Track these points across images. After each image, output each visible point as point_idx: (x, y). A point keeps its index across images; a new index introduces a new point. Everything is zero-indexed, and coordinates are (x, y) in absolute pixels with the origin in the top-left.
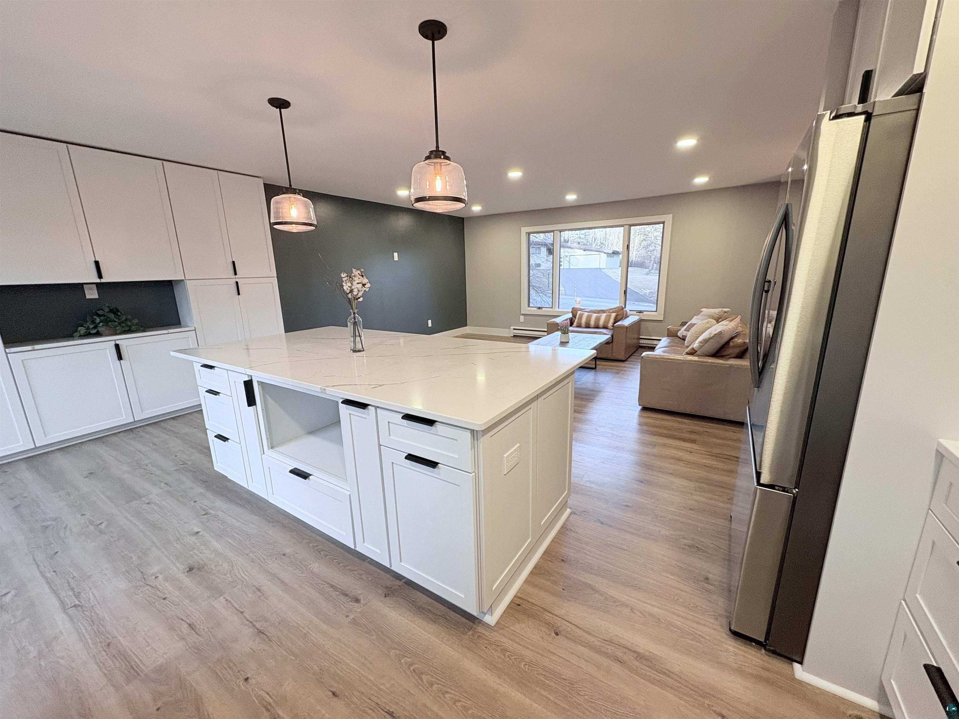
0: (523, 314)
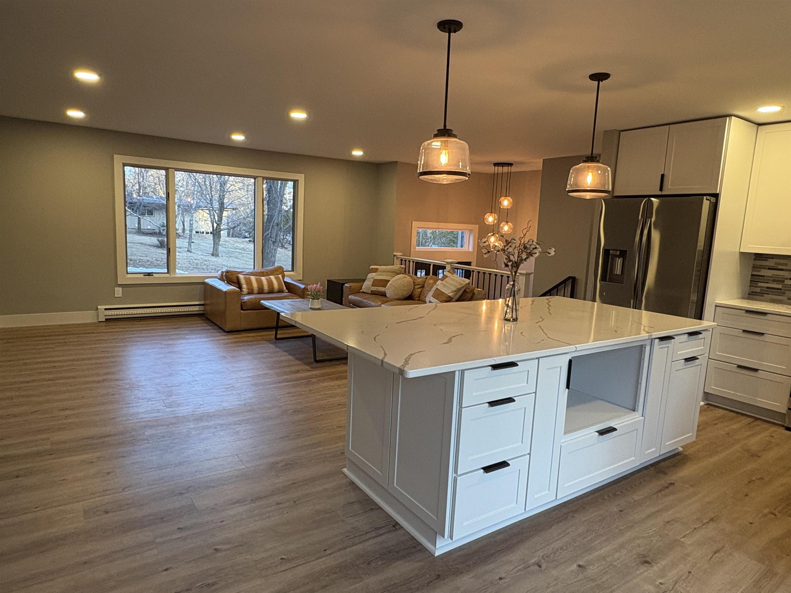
0: (120, 286)
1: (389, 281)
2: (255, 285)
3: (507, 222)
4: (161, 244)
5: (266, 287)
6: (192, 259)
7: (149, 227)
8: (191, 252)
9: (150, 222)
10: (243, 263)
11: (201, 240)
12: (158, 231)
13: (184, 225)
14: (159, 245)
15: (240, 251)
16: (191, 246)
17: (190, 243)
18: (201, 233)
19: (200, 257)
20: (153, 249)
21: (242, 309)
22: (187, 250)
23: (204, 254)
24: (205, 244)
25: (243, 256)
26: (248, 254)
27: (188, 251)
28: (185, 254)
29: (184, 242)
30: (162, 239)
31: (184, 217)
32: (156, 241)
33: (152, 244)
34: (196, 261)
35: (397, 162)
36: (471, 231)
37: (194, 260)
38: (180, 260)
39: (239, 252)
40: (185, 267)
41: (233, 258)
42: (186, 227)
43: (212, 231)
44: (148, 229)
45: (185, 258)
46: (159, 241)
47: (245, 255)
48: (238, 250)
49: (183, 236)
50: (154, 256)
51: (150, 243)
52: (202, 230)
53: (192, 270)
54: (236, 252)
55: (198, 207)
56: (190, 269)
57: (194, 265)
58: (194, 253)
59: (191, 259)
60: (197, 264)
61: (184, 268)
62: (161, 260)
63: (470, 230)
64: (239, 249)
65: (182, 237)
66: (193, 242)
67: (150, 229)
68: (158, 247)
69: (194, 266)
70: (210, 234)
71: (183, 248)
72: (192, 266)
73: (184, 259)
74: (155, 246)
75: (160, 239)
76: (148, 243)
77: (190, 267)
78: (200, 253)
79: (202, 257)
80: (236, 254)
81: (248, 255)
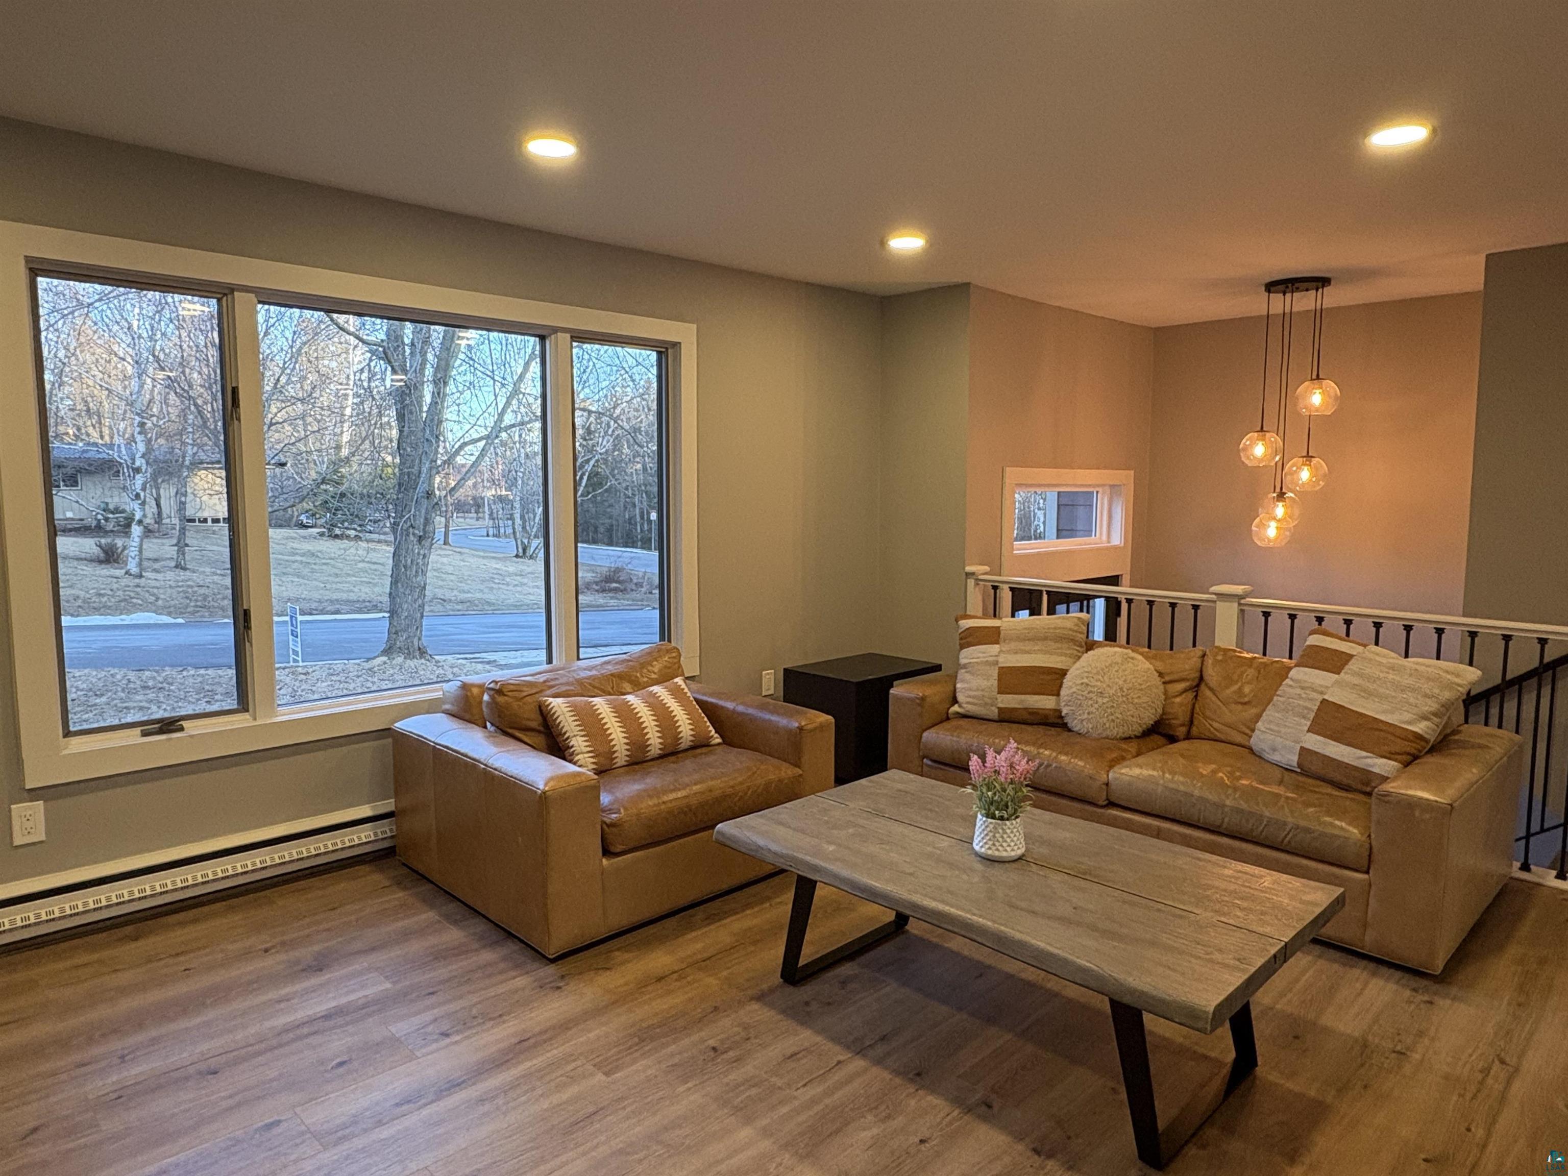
1: (1063, 673)
2: (617, 735)
3: (1308, 457)
4: (105, 552)
5: (654, 740)
6: (192, 587)
7: (69, 515)
8: (185, 569)
9: (77, 502)
10: (317, 588)
11: (205, 538)
12: (94, 523)
13: (158, 505)
14: (102, 555)
15: (304, 559)
16: (184, 554)
17: (181, 546)
18: (200, 521)
19: (209, 580)
20: (88, 569)
21: (607, 852)
22: (173, 564)
23: (219, 572)
24: (215, 548)
25: (313, 571)
26: (324, 564)
27: (176, 567)
28: (170, 575)
29: (163, 544)
30: (109, 540)
31: (158, 489)
32: (95, 547)
33: (83, 555)
34: (202, 591)
35: (968, 284)
36: (1114, 489)
37: (196, 589)
38: (161, 591)
39: (301, 562)
40: (175, 606)
41: (291, 578)
42: (165, 510)
43: (226, 516)
44: (67, 519)
45: (173, 584)
46: (100, 546)
47: (316, 567)
48: (298, 558)
49: (159, 531)
50: (91, 585)
51: (78, 553)
52: (205, 514)
53: (193, 613)
54: (294, 562)
55: (197, 464)
56: (189, 610)
57: (196, 601)
58: (194, 572)
59: (189, 586)
60: (205, 597)
61: (172, 609)
62: (110, 593)
63: (1112, 486)
64: (303, 555)
65: (157, 535)
66: (187, 545)
67: (72, 519)
68: (101, 562)
69: (199, 604)
70: (222, 524)
71: (163, 560)
72: (192, 604)
73: (170, 587)
74: (92, 561)
75: (103, 541)
76: (71, 554)
77: (187, 606)
78: (208, 570)
79: (216, 578)
80: (295, 565)
81: (324, 567)
